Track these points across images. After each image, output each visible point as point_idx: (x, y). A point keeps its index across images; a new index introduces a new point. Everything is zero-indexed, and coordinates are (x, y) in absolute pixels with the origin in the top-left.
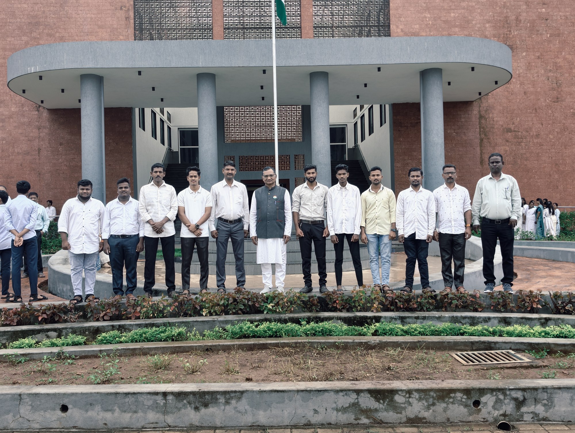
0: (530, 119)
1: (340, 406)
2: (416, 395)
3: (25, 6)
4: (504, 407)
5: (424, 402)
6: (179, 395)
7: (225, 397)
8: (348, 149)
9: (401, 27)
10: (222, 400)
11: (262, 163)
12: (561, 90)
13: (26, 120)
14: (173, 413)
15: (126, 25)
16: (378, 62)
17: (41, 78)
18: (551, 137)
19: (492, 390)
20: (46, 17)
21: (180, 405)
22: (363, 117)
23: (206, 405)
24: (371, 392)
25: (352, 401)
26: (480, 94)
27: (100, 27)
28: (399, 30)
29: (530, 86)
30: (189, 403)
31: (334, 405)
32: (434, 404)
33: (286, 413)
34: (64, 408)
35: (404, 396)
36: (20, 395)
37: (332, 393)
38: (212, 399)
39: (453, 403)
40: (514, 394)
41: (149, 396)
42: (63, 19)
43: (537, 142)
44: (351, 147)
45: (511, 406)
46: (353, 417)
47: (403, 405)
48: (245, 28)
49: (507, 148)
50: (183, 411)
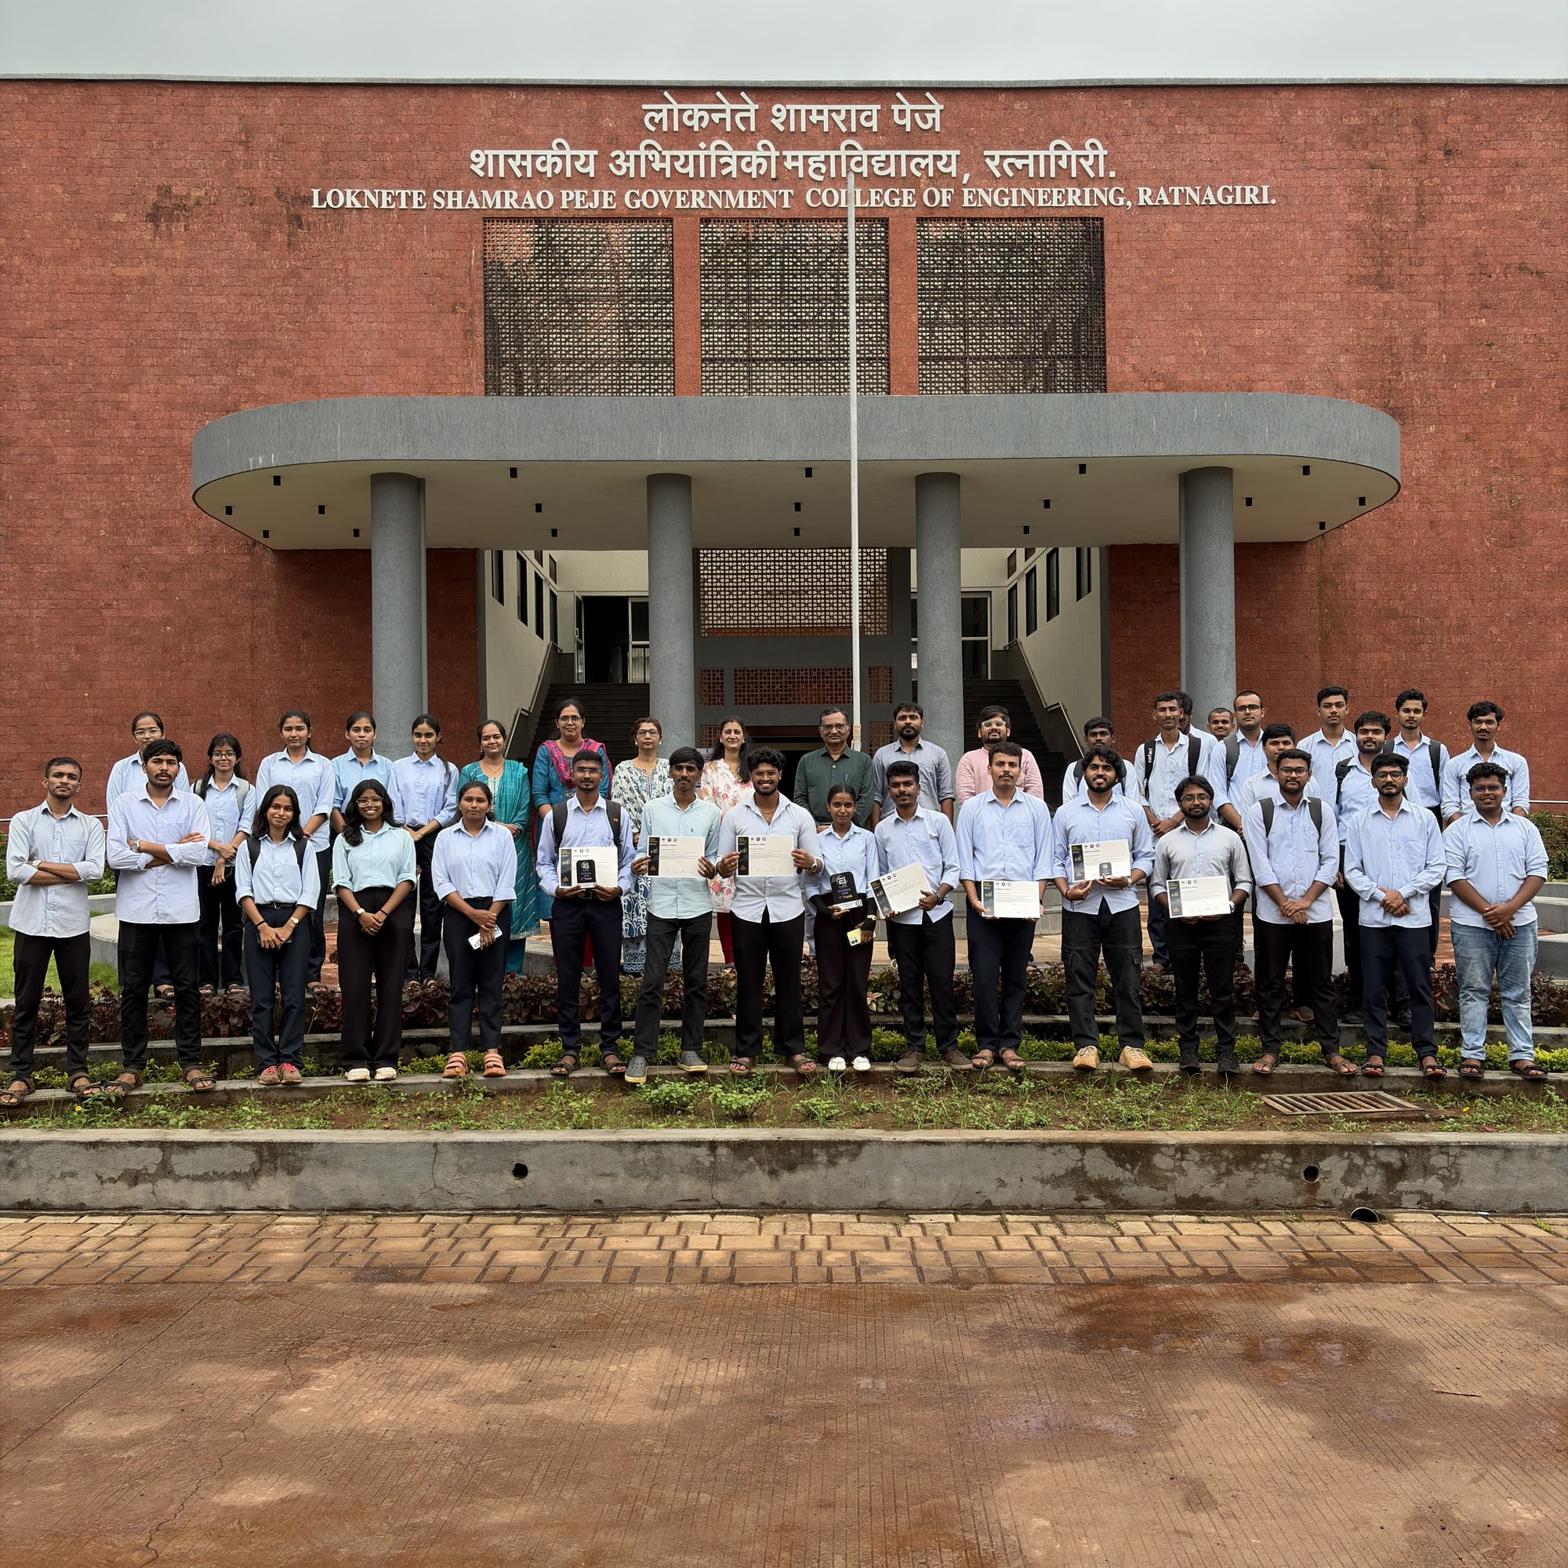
0: (1442, 586)
1: (1047, 1173)
2: (1195, 1155)
3: (221, 300)
4: (1364, 1180)
5: (1210, 1168)
6: (741, 1148)
7: (827, 1153)
8: (993, 652)
9: (1132, 360)
10: (822, 1157)
11: (790, 686)
12: (1522, 518)
13: (221, 575)
14: (725, 1180)
15: (466, 350)
16: (1080, 453)
17: (277, 480)
18: (1495, 631)
19: (1341, 1148)
20: (273, 329)
21: (742, 1166)
22: (1031, 575)
23: (791, 1168)
24: (1109, 1147)
25: (1072, 1165)
26: (1322, 526)
27: (404, 354)
28: (1127, 369)
29: (1444, 507)
30: (760, 1162)
31: (1037, 1172)
32: (1228, 1173)
33: (944, 1185)
34: (520, 1171)
35: (1172, 1157)
36: (435, 1145)
37: (1034, 1148)
38: (803, 1155)
39: (1265, 1171)
40: (1385, 1157)
41: (683, 1149)
42: (314, 334)
43: (1460, 644)
44: (1001, 648)
45: (1378, 1178)
46: (1074, 1195)
47: (1169, 1174)
48: (754, 360)
49: (1388, 658)
50: (746, 1176)
